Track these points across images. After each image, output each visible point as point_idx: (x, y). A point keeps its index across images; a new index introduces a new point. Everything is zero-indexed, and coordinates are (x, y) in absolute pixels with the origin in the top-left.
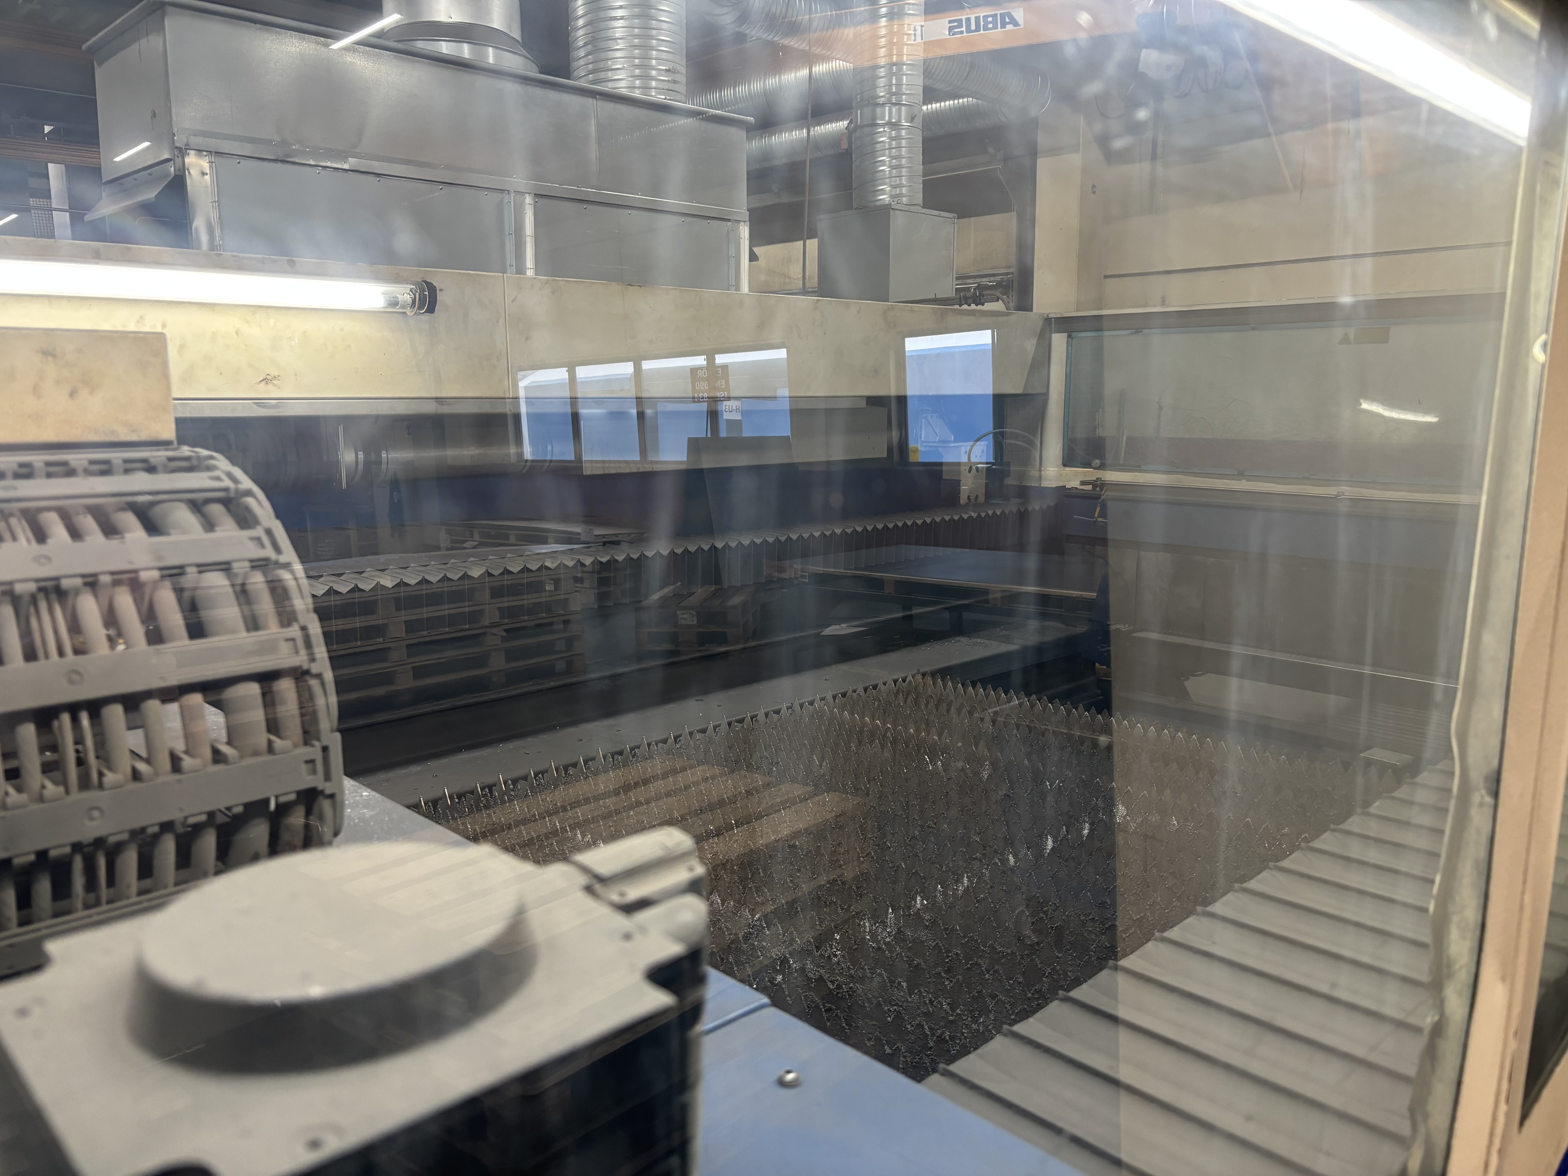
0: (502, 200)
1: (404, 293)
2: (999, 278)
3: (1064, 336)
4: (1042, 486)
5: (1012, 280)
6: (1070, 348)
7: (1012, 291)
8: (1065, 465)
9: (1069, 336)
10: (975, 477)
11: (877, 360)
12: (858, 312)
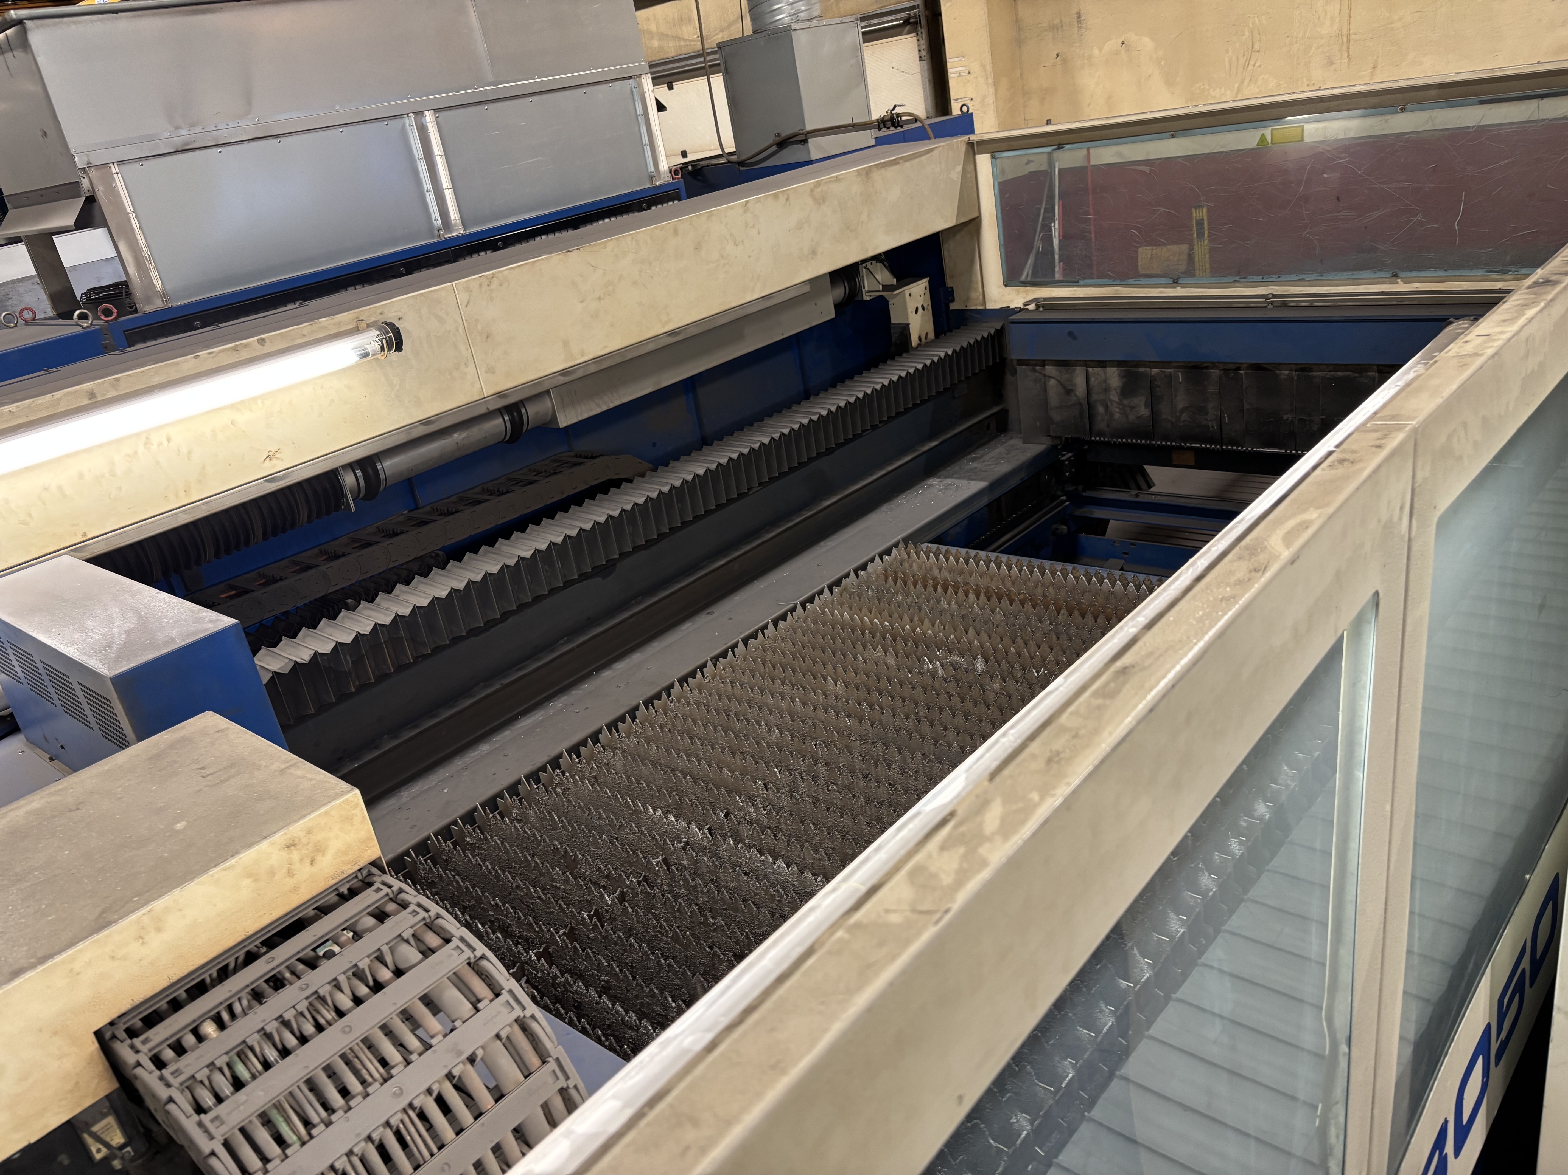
0: (404, 126)
1: (371, 340)
2: (904, 15)
3: (988, 156)
4: (987, 308)
5: (919, 16)
6: (995, 169)
7: (921, 26)
8: (1006, 286)
9: (993, 157)
10: (923, 316)
11: (812, 240)
12: (787, 200)
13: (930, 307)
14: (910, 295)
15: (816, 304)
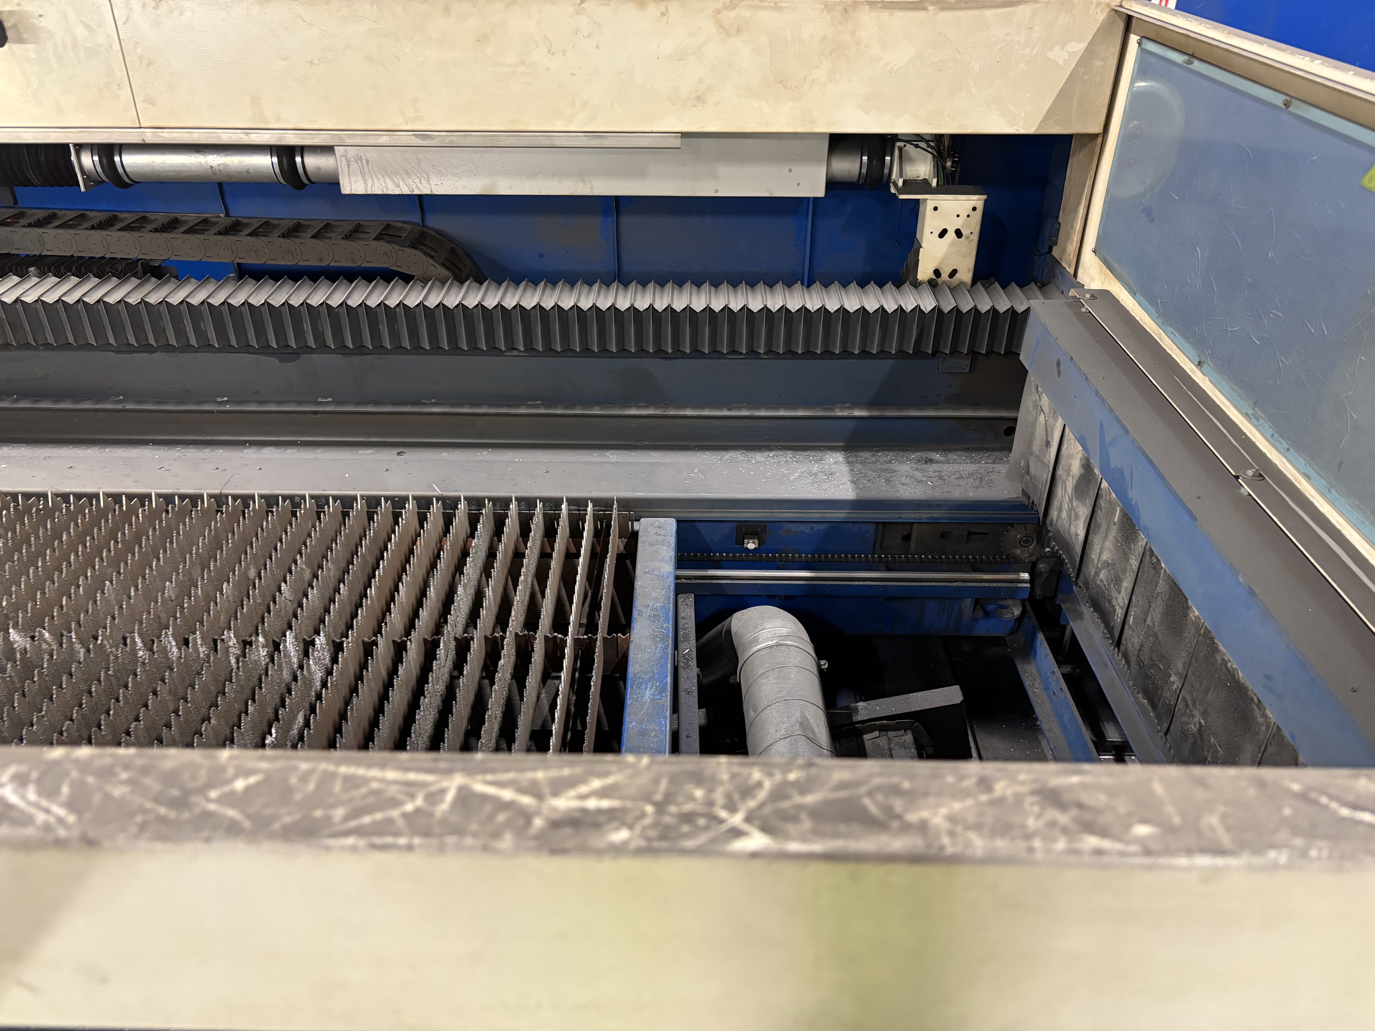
4: (1078, 274)
8: (1095, 253)
10: (953, 244)
11: (701, 81)
12: (663, 14)
13: (975, 238)
14: (936, 209)
15: (790, 171)
